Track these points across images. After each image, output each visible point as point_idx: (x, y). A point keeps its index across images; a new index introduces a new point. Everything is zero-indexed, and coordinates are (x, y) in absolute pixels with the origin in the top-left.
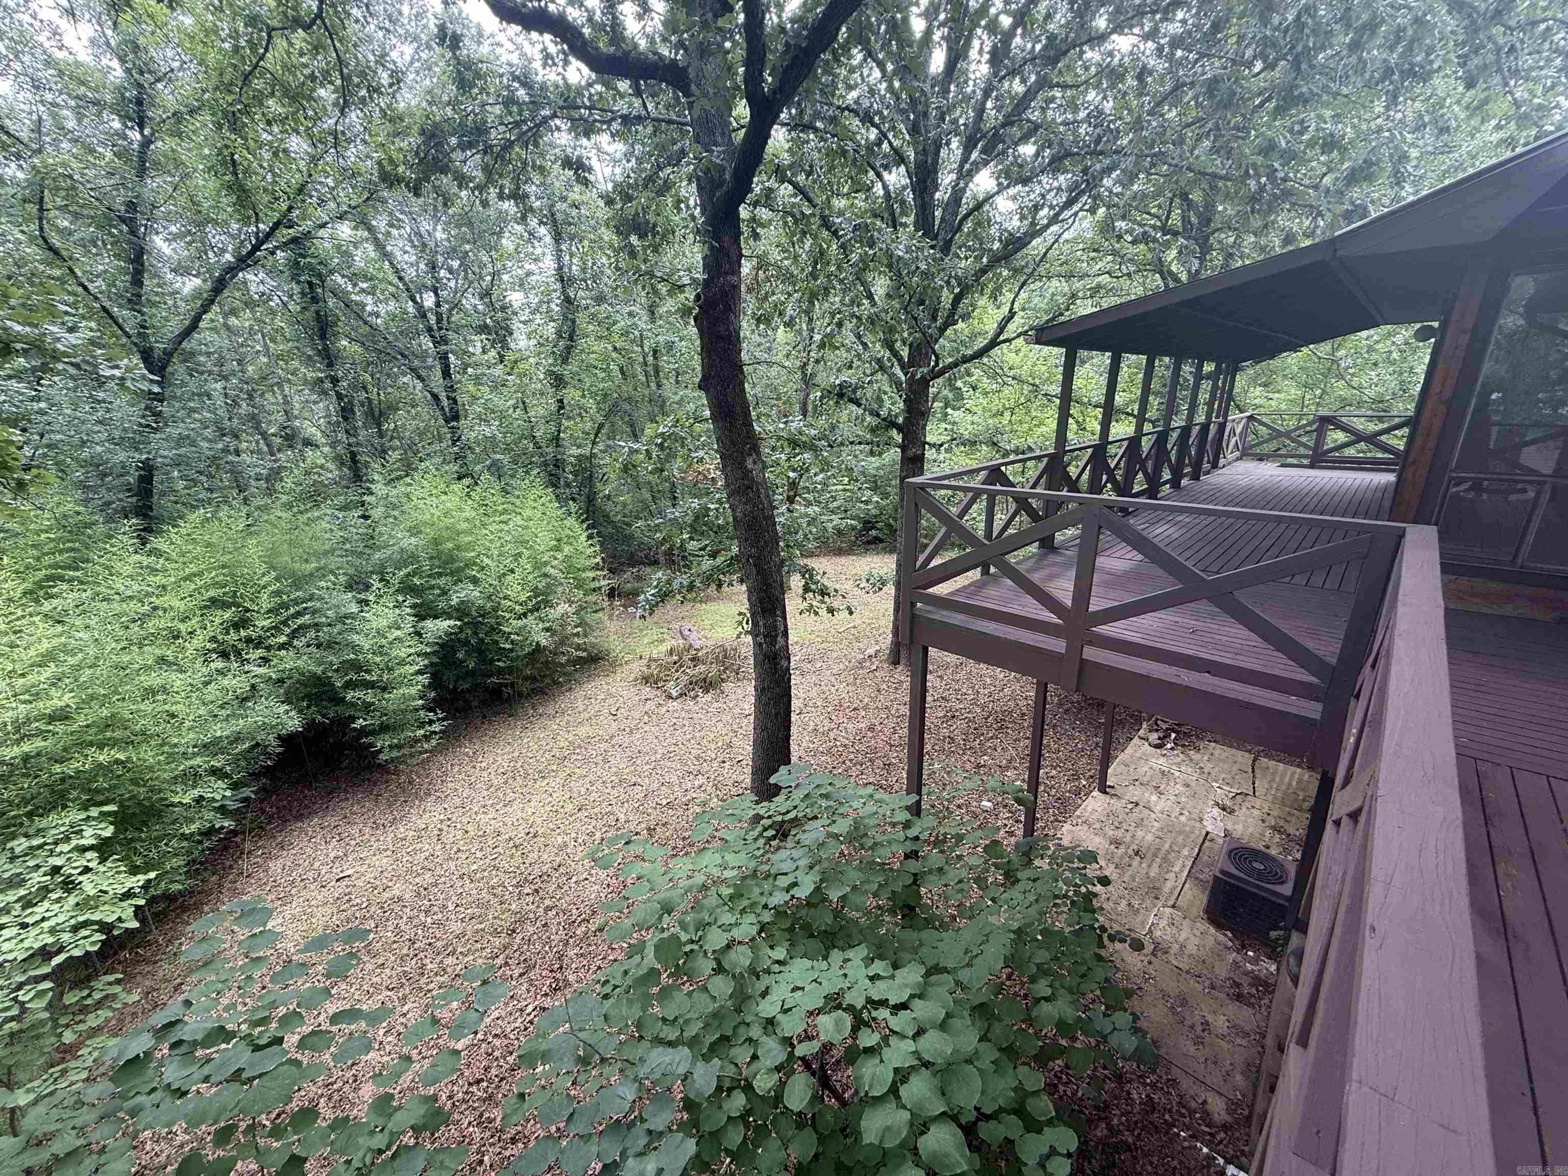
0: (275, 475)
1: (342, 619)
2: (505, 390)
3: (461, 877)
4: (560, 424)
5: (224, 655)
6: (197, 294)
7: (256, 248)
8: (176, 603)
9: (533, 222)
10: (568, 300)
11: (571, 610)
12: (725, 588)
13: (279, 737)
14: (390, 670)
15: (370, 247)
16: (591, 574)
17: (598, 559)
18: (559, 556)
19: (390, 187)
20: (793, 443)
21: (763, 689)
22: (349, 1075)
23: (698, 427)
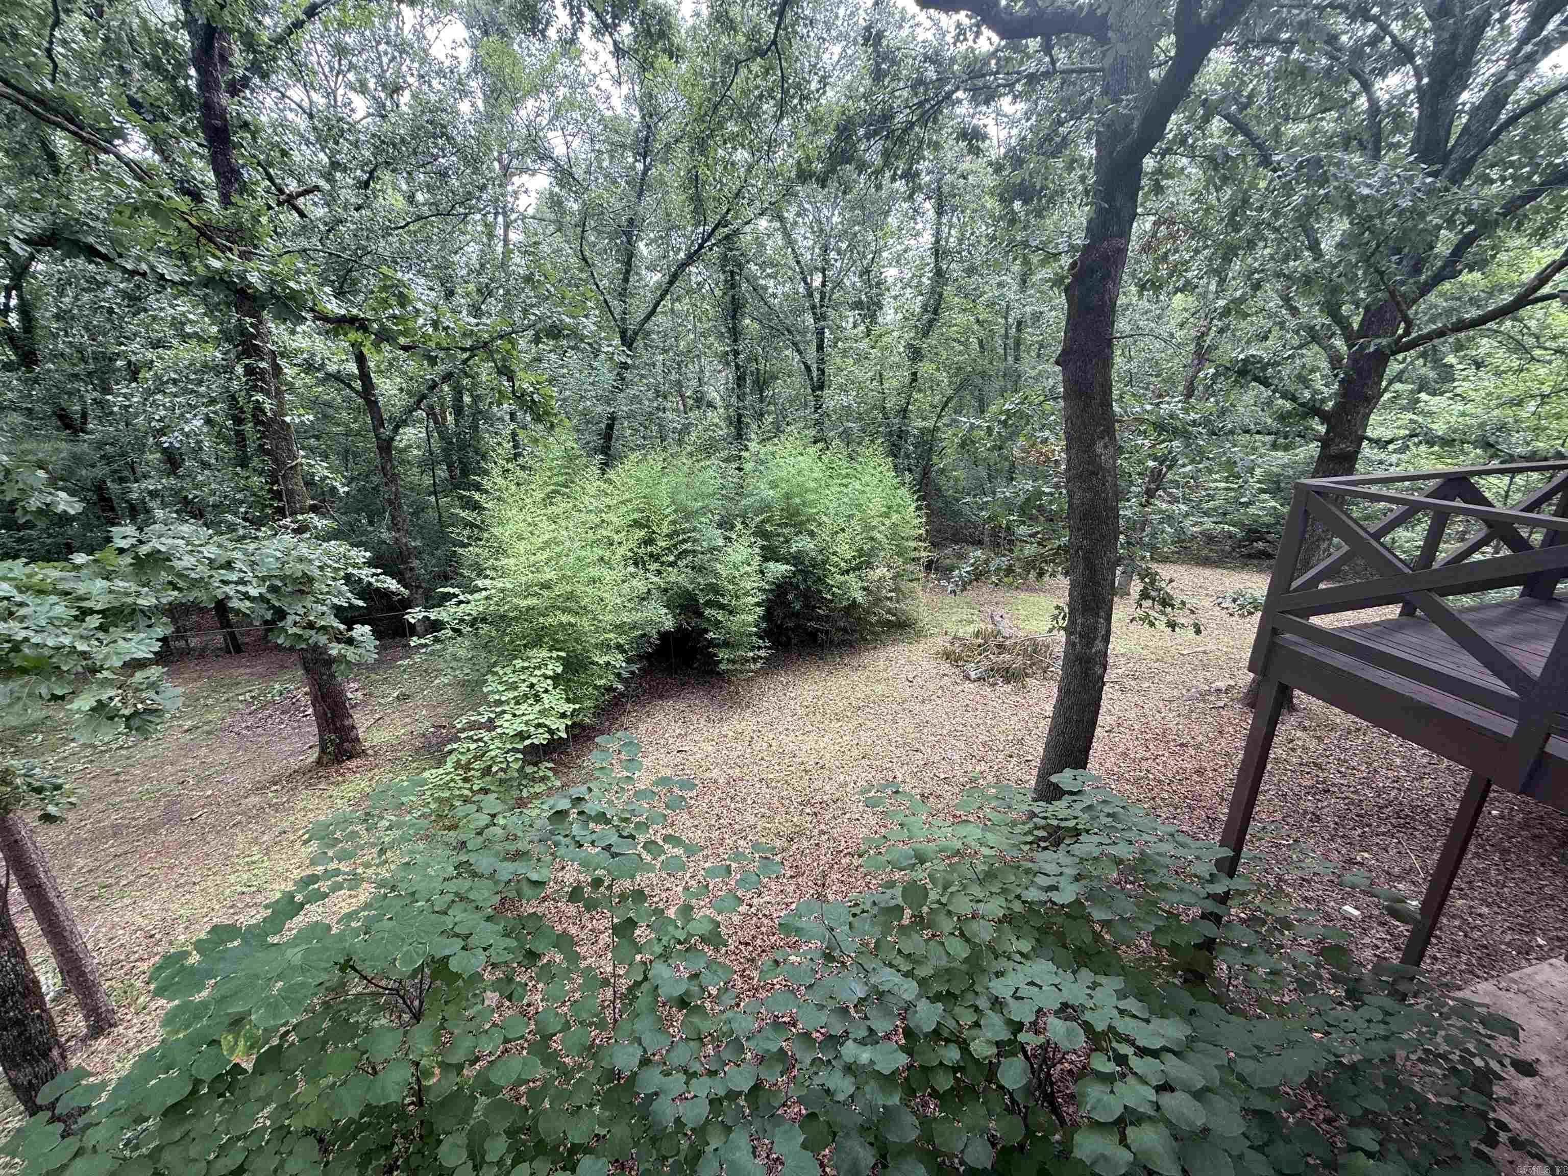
0: (685, 429)
1: (712, 550)
2: (866, 363)
3: (761, 781)
4: (910, 396)
5: (636, 564)
6: (659, 283)
7: (701, 247)
8: (615, 519)
9: (919, 197)
10: (939, 273)
11: (889, 575)
12: (1046, 577)
13: (659, 632)
14: (738, 597)
15: (779, 236)
16: (913, 544)
17: (923, 531)
18: (887, 522)
19: (803, 183)
20: (1160, 427)
21: (1068, 692)
22: (664, 895)
23: (1049, 405)
